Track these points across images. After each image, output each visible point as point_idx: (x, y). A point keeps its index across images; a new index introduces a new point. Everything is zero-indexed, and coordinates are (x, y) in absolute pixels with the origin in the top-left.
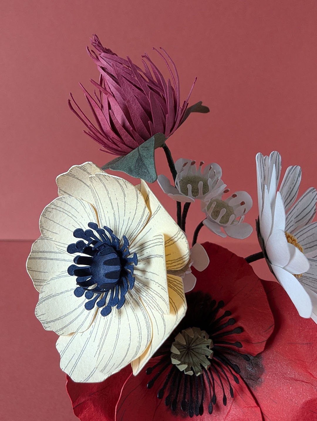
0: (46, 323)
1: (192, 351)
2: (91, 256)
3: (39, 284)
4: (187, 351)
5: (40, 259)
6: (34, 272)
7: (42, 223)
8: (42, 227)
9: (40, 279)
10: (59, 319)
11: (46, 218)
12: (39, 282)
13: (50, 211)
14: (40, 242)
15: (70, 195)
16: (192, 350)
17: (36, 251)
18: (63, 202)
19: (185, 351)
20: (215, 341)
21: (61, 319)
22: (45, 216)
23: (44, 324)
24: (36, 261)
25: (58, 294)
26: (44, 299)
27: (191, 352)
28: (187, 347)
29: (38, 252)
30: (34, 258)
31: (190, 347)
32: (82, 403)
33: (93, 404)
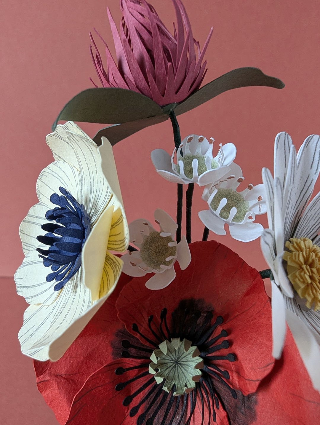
0: (20, 288)
1: (181, 367)
2: (64, 226)
3: (27, 249)
4: (174, 365)
5: (34, 224)
6: (26, 235)
7: (39, 187)
8: (38, 191)
9: (30, 244)
10: (33, 286)
11: (42, 182)
12: (28, 246)
13: (46, 175)
14: (38, 207)
15: (64, 161)
16: (181, 365)
17: (32, 215)
18: (58, 167)
19: (172, 364)
20: (207, 361)
21: (34, 287)
22: (41, 180)
23: (18, 288)
24: (30, 225)
25: (40, 262)
26: (26, 264)
27: (178, 367)
28: (175, 360)
29: (34, 216)
30: (29, 221)
31: (179, 361)
32: (46, 381)
33: (57, 386)
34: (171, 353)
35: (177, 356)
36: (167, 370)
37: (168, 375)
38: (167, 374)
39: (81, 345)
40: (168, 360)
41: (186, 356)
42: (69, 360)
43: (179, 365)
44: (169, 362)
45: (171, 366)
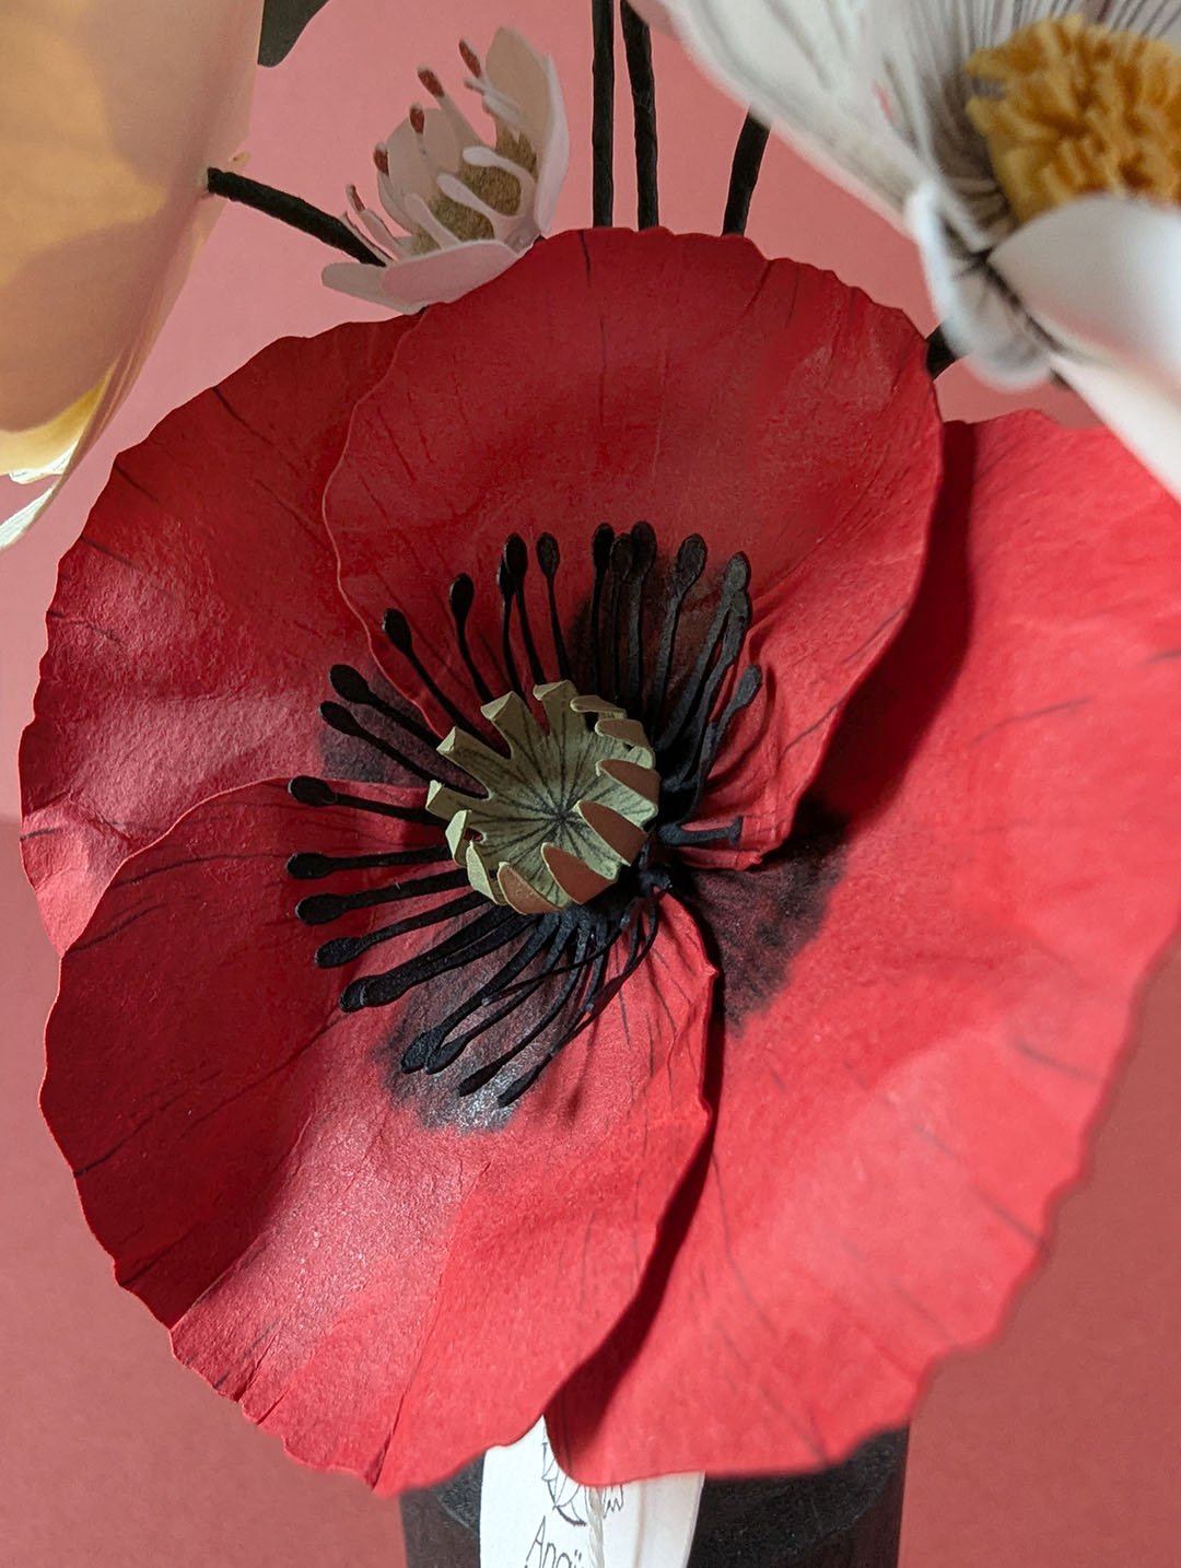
4: (550, 827)
19: (541, 824)
32: (52, 831)
33: (89, 855)
34: (545, 784)
35: (567, 796)
36: (518, 845)
37: (517, 860)
38: (515, 857)
39: (205, 727)
40: (530, 808)
41: (605, 793)
42: (153, 773)
43: (571, 830)
44: (532, 815)
45: (538, 830)
